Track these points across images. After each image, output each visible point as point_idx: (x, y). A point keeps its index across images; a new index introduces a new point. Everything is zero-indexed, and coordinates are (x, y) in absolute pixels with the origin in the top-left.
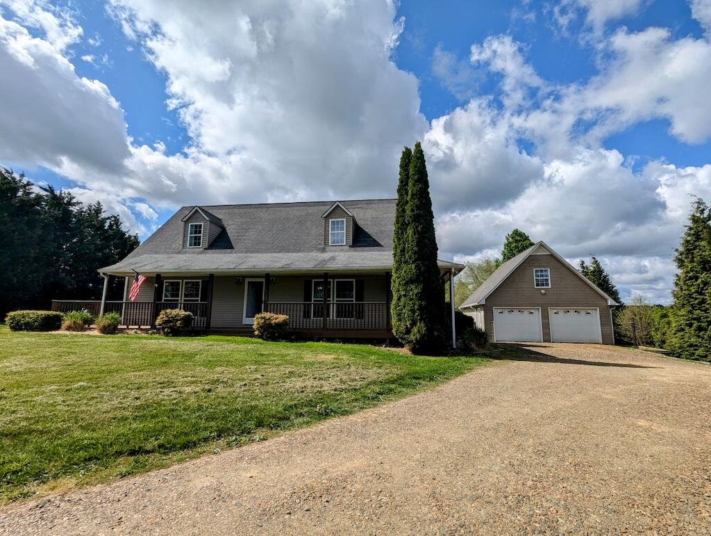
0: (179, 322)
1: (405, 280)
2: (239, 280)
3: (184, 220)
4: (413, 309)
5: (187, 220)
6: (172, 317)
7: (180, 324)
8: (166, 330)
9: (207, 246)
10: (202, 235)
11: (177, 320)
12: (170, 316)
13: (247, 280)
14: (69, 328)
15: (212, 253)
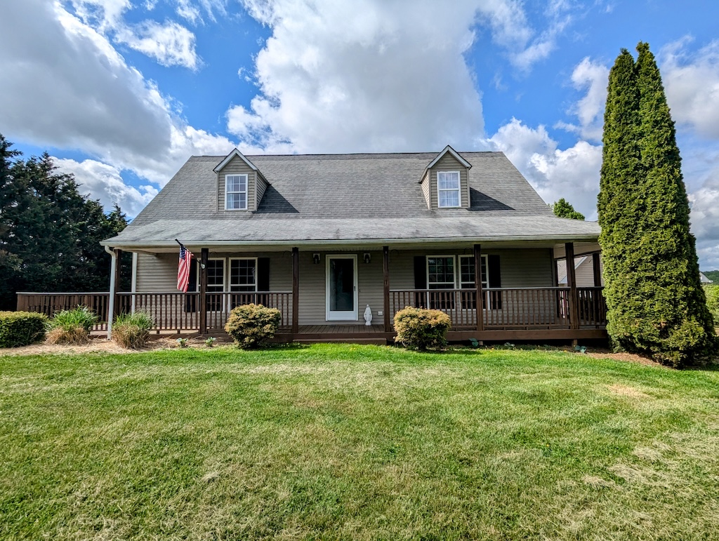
0: (269, 326)
1: (651, 253)
2: (317, 257)
3: (218, 169)
4: (674, 299)
5: (221, 170)
6: (254, 318)
7: (271, 329)
8: (247, 339)
9: (255, 208)
10: (246, 191)
11: (264, 323)
12: (250, 317)
13: (328, 258)
14: (62, 340)
15: (268, 218)
